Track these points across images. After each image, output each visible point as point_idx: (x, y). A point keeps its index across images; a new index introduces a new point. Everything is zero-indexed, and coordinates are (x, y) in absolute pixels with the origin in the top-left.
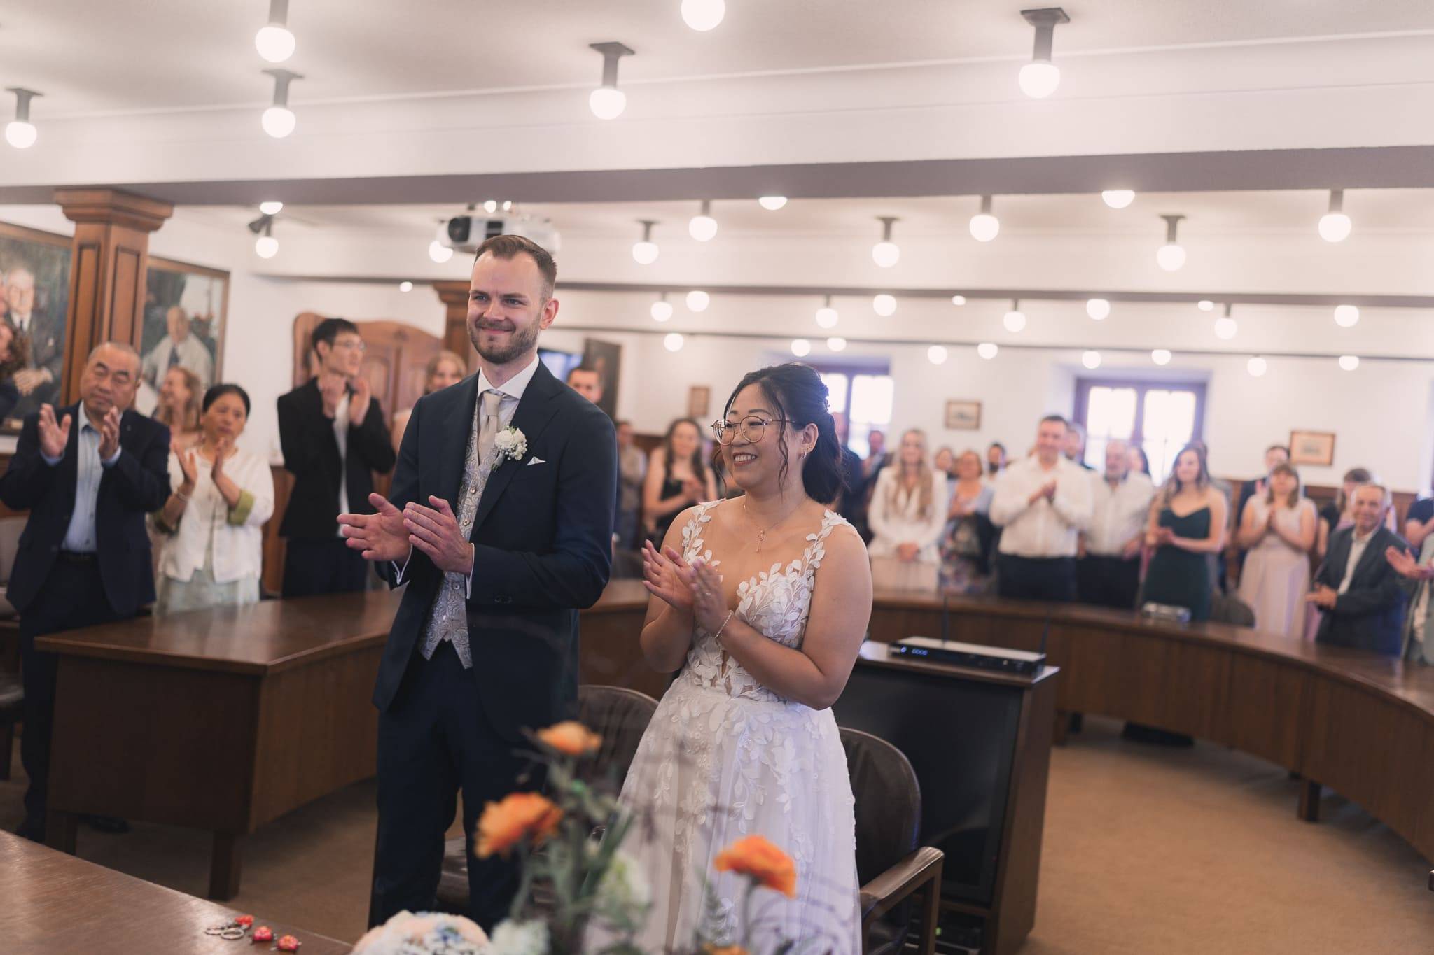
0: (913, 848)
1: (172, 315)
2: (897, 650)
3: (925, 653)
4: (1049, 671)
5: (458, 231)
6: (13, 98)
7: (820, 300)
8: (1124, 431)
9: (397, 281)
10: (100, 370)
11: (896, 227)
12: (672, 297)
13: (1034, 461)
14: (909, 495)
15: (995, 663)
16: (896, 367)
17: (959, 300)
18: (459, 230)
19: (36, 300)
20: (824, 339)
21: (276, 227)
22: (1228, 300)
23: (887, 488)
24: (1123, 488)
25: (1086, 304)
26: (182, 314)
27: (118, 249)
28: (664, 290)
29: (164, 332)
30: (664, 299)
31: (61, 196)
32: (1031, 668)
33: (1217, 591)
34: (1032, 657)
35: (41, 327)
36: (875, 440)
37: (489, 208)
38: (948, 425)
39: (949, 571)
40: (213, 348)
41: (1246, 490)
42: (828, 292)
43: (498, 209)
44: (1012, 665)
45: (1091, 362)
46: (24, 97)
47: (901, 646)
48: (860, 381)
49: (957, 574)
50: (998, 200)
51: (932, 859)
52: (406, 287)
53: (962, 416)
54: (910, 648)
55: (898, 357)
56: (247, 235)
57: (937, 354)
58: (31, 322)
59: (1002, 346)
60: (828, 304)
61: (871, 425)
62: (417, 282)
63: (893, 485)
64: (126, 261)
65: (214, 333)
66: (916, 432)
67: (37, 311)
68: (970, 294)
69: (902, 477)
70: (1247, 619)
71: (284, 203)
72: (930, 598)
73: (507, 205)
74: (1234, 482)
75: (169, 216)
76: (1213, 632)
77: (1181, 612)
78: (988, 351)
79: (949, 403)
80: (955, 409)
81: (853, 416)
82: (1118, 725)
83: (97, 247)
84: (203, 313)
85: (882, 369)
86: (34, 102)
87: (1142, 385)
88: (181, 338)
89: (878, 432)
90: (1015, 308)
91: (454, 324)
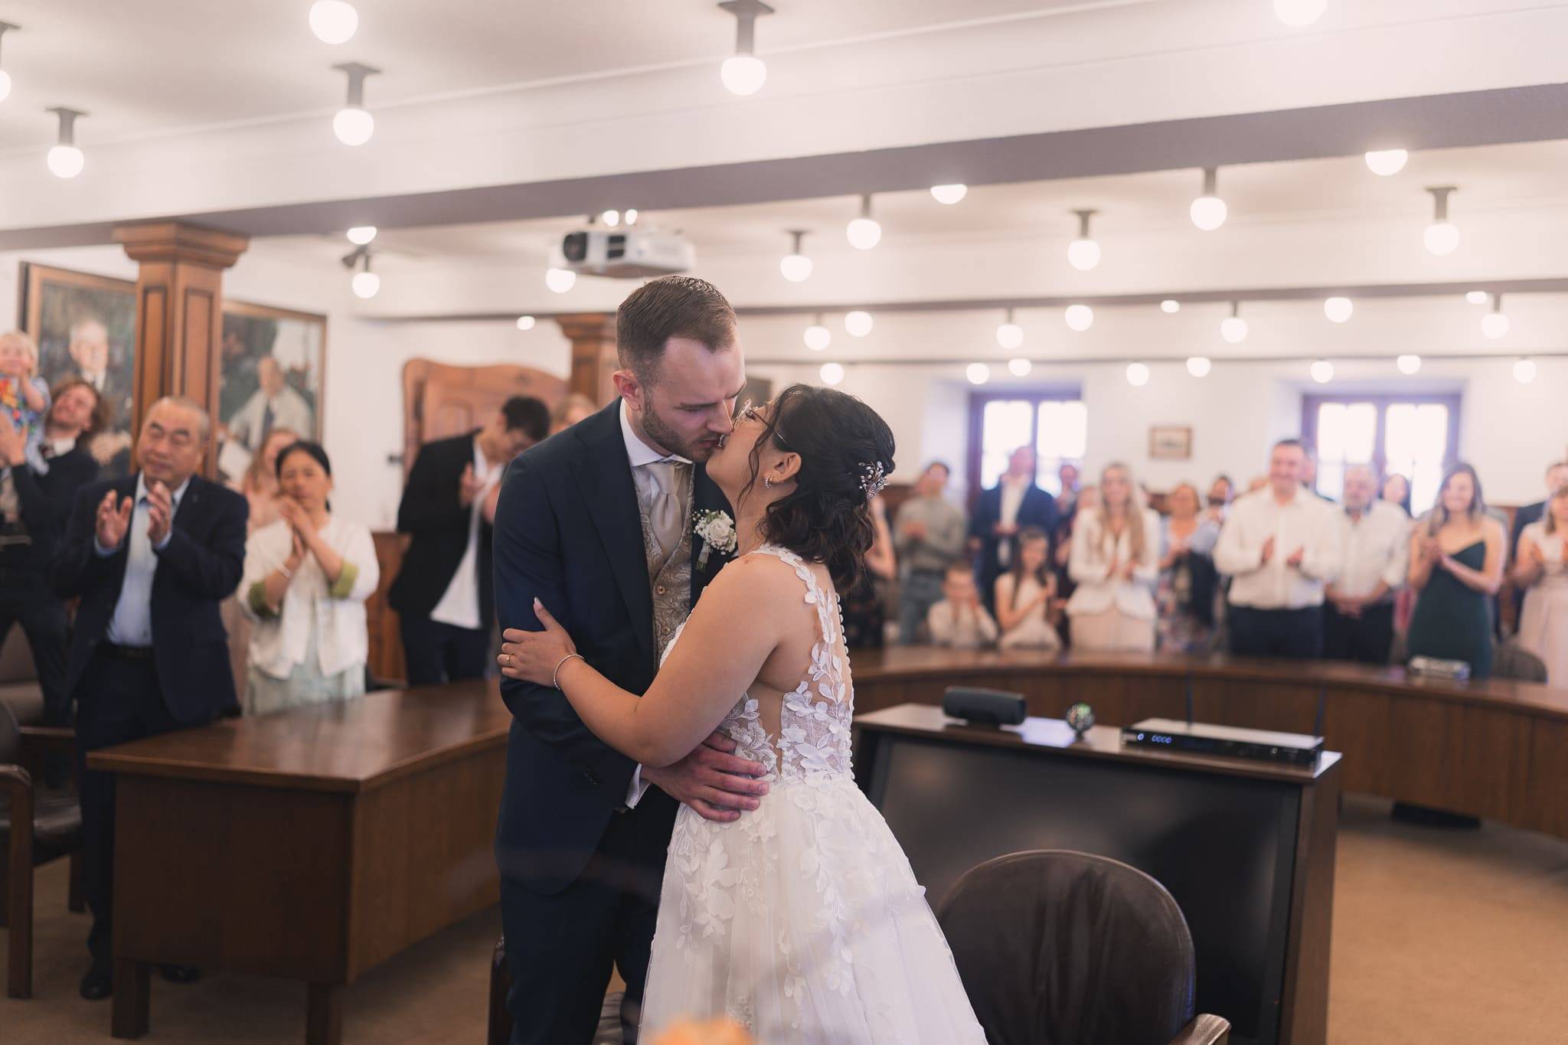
0: (1188, 1017)
1: (264, 367)
2: (1132, 737)
3: (1168, 740)
4: (1328, 759)
5: (574, 249)
6: (54, 120)
7: (1000, 315)
8: (1363, 455)
9: (513, 317)
10: (155, 431)
11: (1094, 221)
12: (830, 319)
13: (1267, 494)
14: (1117, 539)
15: (1262, 752)
16: (1088, 392)
17: (1170, 306)
18: (575, 247)
19: (110, 356)
20: (1003, 361)
21: (377, 261)
22: (1498, 289)
23: (1089, 534)
24: (1366, 521)
25: (1325, 301)
26: (276, 366)
27: (188, 292)
28: (819, 311)
29: (256, 386)
30: (819, 323)
31: (119, 233)
32: (1308, 757)
33: (1493, 640)
34: (1306, 742)
35: (118, 386)
36: (1068, 474)
37: (610, 220)
38: (1154, 454)
39: (1165, 626)
40: (313, 401)
41: (1523, 517)
42: (1009, 305)
43: (622, 221)
44: (1283, 754)
45: (1322, 374)
46: (67, 117)
47: (1137, 732)
48: (1047, 408)
49: (1174, 630)
50: (1227, 174)
51: (1214, 1032)
52: (526, 323)
53: (1169, 444)
54: (1148, 734)
55: (1090, 378)
56: (341, 271)
57: (1137, 374)
58: (106, 381)
59: (1216, 360)
60: (1010, 320)
61: (1063, 459)
62: (539, 316)
63: (1096, 529)
64: (197, 304)
65: (313, 385)
66: (1117, 466)
67: (112, 369)
68: (1186, 298)
69: (1106, 518)
70: (1539, 674)
71: (377, 228)
72: (1145, 659)
73: (631, 216)
74: (1508, 509)
75: (244, 250)
76: (1496, 690)
77: (1458, 667)
78: (1199, 367)
79: (1154, 430)
80: (1160, 437)
81: (1042, 449)
82: (1386, 804)
83: (164, 289)
84: (299, 363)
85: (1072, 393)
86: (79, 123)
87: (1382, 399)
88: (275, 392)
89: (1071, 467)
90: (1235, 313)
91: (580, 363)
